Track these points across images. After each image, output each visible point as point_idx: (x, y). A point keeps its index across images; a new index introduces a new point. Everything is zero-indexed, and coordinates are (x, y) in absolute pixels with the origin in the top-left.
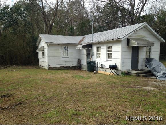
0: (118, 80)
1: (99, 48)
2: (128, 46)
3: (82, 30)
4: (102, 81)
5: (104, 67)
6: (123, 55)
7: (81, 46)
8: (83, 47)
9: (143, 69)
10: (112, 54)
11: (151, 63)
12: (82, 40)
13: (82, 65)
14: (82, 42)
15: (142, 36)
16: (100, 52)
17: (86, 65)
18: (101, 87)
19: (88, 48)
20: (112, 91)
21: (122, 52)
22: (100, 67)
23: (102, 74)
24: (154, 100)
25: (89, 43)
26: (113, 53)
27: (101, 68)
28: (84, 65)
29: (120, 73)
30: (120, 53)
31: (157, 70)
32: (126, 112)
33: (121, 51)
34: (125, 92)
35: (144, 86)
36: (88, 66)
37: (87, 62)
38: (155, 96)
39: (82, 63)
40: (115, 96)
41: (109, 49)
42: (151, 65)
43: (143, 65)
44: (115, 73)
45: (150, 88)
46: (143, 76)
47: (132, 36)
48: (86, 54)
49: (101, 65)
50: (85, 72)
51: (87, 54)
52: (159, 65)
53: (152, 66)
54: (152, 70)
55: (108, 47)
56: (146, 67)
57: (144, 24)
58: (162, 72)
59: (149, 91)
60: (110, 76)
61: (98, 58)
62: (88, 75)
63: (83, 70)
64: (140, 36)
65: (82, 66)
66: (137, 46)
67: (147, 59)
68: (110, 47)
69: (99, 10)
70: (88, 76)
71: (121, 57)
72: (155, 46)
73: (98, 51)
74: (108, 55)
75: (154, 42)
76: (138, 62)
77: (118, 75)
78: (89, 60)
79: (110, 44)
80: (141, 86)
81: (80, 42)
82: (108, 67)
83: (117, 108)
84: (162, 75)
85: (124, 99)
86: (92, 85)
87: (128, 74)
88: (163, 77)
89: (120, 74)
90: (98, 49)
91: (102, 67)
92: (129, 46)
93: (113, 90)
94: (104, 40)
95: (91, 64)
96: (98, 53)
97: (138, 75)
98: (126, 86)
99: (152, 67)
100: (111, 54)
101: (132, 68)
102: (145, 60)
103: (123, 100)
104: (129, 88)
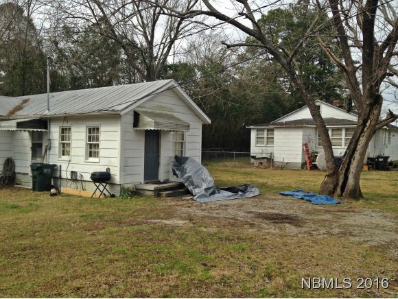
0: (110, 210)
1: (66, 129)
2: (136, 129)
3: (24, 79)
4: (69, 214)
5: (79, 178)
6: (124, 149)
7: (14, 123)
8: (20, 125)
9: (168, 180)
10: (101, 146)
11: (183, 167)
12: (19, 108)
13: (17, 175)
14: (19, 113)
15: (165, 107)
16: (69, 140)
17: (30, 174)
18: (61, 231)
19: (35, 130)
20: (88, 238)
21: (124, 141)
22: (69, 177)
23: (72, 195)
24: (180, 247)
25: (38, 117)
26: (102, 144)
27: (70, 182)
28: (24, 174)
29: (117, 191)
30: (117, 144)
31: (195, 181)
32: (111, 286)
33: (121, 139)
34: (120, 236)
35: (166, 219)
36: (34, 177)
37: (32, 166)
38: (182, 239)
39: (17, 170)
40: (94, 249)
41: (93, 133)
42: (183, 171)
43: (168, 172)
44: (105, 192)
45: (176, 222)
46: (168, 196)
47: (144, 107)
48: (31, 146)
49: (72, 172)
50: (23, 193)
51: (33, 144)
52: (198, 171)
53: (186, 173)
54: (186, 182)
55: (90, 129)
56: (175, 176)
57: (170, 82)
58: (204, 186)
59: (172, 230)
60: (92, 199)
61: (63, 155)
62: (32, 202)
63: (19, 189)
64: (163, 107)
65: (19, 176)
66: (156, 129)
67: (176, 157)
68: (94, 129)
69: (71, 37)
70: (31, 205)
71: (119, 153)
72: (191, 131)
73: (63, 138)
74: (91, 148)
75: (189, 122)
76: (158, 164)
77: (113, 196)
78: (39, 160)
79: (94, 120)
80: (159, 218)
81: (12, 112)
82: (87, 177)
83: (92, 279)
84: (204, 192)
85: (114, 254)
86: (37, 227)
87: (136, 193)
88: (205, 196)
89: (118, 194)
90: (63, 133)
91: (74, 177)
92: (139, 129)
93: (94, 234)
94: (79, 112)
95: (42, 170)
96: (63, 144)
97: (158, 193)
98: (124, 223)
99: (186, 175)
100: (97, 146)
101: (145, 179)
102: (173, 159)
103: (110, 256)
104: (132, 225)
